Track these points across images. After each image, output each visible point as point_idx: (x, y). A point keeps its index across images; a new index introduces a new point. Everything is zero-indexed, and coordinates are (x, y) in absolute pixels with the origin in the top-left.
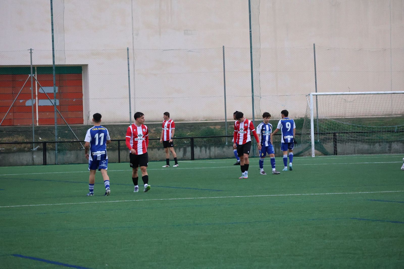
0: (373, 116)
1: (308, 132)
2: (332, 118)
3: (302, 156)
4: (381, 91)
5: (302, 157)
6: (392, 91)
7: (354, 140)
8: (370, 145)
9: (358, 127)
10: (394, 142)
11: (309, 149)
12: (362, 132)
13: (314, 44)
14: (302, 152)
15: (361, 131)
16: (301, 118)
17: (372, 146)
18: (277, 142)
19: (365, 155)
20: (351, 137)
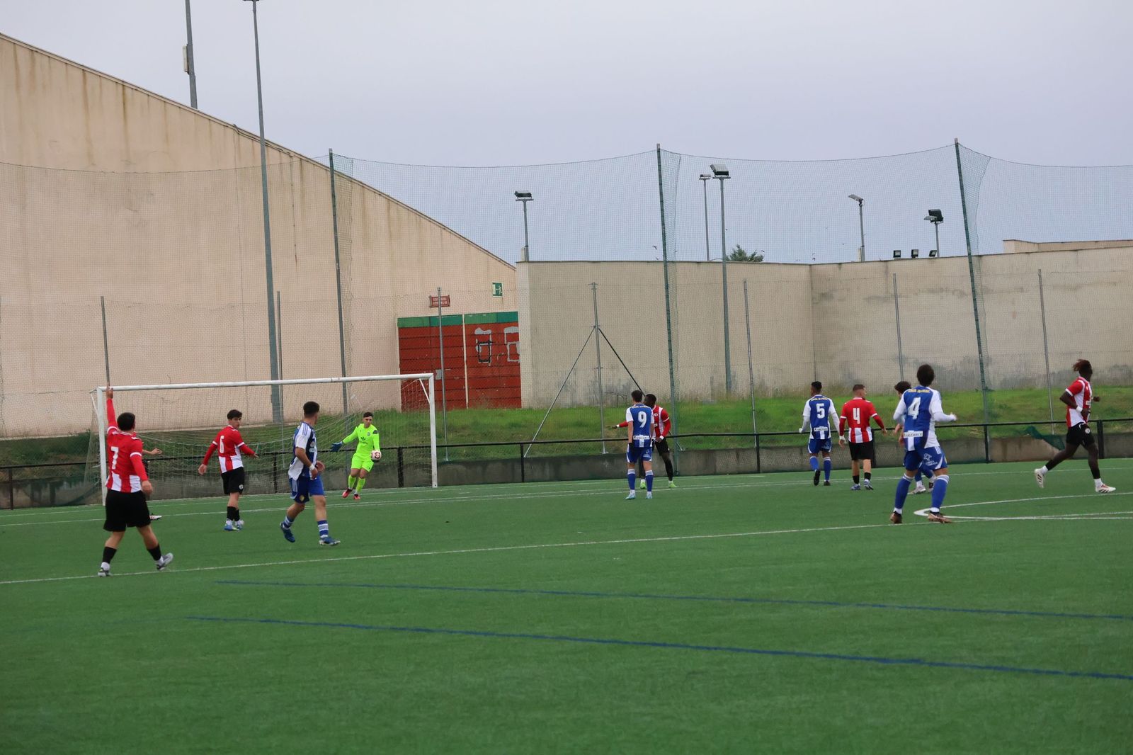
0: (212, 426)
1: (96, 461)
2: (141, 432)
3: (84, 504)
4: (228, 381)
5: (83, 506)
6: (246, 380)
7: (180, 472)
8: (209, 480)
9: (187, 447)
10: (253, 473)
11: (97, 490)
12: (194, 458)
13: (102, 298)
14: (82, 498)
15: (192, 455)
16: (81, 435)
17: (213, 483)
18: (37, 480)
19: (200, 499)
20: (176, 466)
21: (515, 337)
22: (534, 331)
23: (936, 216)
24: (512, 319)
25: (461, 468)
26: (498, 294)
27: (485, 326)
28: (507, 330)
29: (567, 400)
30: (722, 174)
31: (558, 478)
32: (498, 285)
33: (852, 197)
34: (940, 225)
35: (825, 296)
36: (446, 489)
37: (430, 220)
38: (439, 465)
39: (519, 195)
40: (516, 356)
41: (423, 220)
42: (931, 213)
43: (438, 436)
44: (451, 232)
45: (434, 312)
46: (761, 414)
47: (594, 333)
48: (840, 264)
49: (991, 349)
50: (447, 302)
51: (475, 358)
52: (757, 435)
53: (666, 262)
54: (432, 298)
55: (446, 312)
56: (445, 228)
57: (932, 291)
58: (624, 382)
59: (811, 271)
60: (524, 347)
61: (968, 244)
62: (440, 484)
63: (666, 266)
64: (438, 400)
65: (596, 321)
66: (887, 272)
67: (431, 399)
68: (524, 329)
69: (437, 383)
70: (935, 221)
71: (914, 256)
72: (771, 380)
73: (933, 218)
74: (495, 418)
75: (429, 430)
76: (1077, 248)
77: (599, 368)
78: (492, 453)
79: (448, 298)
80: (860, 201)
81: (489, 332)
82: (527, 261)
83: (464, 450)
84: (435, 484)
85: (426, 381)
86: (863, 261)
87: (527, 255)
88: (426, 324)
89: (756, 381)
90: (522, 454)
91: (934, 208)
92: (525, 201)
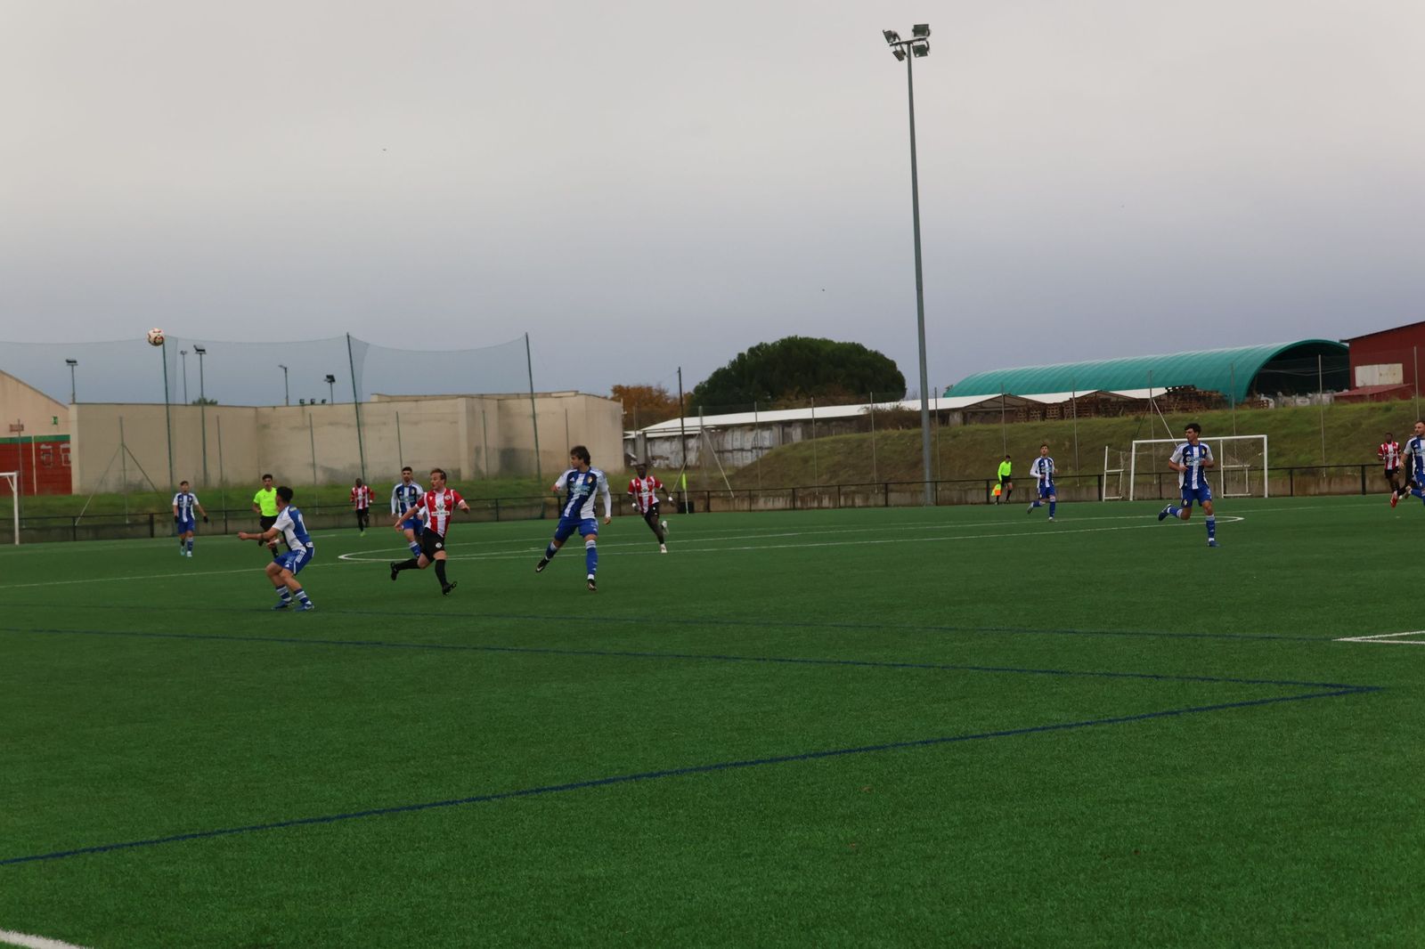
21: (67, 450)
22: (81, 447)
23: (331, 379)
24: (66, 439)
25: (33, 532)
26: (55, 423)
27: (47, 444)
28: (62, 446)
29: (102, 490)
30: (200, 351)
31: (97, 538)
32: (55, 418)
33: (281, 366)
34: (334, 384)
35: (265, 426)
36: (26, 545)
37: (11, 377)
38: (20, 530)
39: (68, 362)
40: (68, 462)
41: (5, 377)
42: (328, 377)
43: (20, 512)
44: (25, 385)
45: (15, 435)
46: (227, 498)
47: (121, 450)
48: (274, 407)
49: (369, 459)
50: (21, 428)
51: (41, 464)
52: (226, 511)
53: (168, 405)
54: (11, 426)
55: (23, 434)
56: (19, 381)
57: (331, 424)
58: (139, 479)
59: (257, 412)
60: (74, 457)
61: (355, 396)
62: (21, 542)
63: (167, 407)
64: (19, 490)
65: (122, 440)
66: (303, 411)
67: (15, 489)
68: (74, 445)
69: (18, 478)
70: (330, 382)
71: (312, 403)
72: (233, 478)
73: (329, 380)
74: (55, 501)
75: (13, 508)
76: (417, 399)
77: (125, 470)
78: (55, 523)
79: (22, 426)
80: (286, 369)
81: (50, 447)
82: (74, 403)
83: (35, 521)
84: (17, 542)
85: (11, 477)
86: (287, 405)
87: (74, 399)
88: (9, 442)
89: (224, 479)
90: (74, 522)
91: (329, 374)
92: (73, 366)
